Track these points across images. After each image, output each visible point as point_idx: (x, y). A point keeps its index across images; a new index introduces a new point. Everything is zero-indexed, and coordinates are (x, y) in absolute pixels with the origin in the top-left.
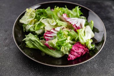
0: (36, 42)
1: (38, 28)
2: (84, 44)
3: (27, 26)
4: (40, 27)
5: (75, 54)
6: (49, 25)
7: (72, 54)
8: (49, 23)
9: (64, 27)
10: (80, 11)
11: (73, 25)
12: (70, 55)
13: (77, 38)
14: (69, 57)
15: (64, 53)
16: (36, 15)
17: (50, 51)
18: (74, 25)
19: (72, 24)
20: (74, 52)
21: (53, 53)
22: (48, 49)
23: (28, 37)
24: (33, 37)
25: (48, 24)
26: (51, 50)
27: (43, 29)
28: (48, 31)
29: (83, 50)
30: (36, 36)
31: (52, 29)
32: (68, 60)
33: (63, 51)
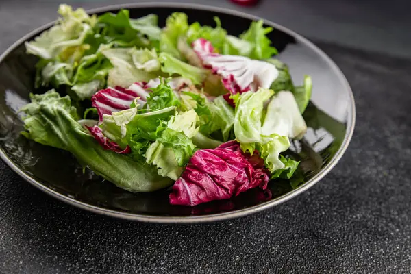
0: (59, 119)
1: (85, 77)
2: (251, 151)
3: (50, 64)
4: (95, 73)
5: (206, 182)
6: (130, 66)
7: (190, 182)
8: (131, 61)
9: (189, 82)
10: (268, 42)
11: (226, 81)
12: (182, 185)
13: (228, 126)
14: (177, 192)
15: (160, 172)
16: (91, 32)
17: (106, 160)
18: (229, 78)
19: (220, 75)
20: (202, 171)
21: (115, 168)
22: (100, 149)
23: (39, 100)
24: (56, 102)
25: (126, 63)
26: (110, 157)
27: (104, 80)
28: (118, 88)
29: (244, 175)
30: (66, 101)
31: (137, 83)
32: (169, 200)
33: (157, 162)
